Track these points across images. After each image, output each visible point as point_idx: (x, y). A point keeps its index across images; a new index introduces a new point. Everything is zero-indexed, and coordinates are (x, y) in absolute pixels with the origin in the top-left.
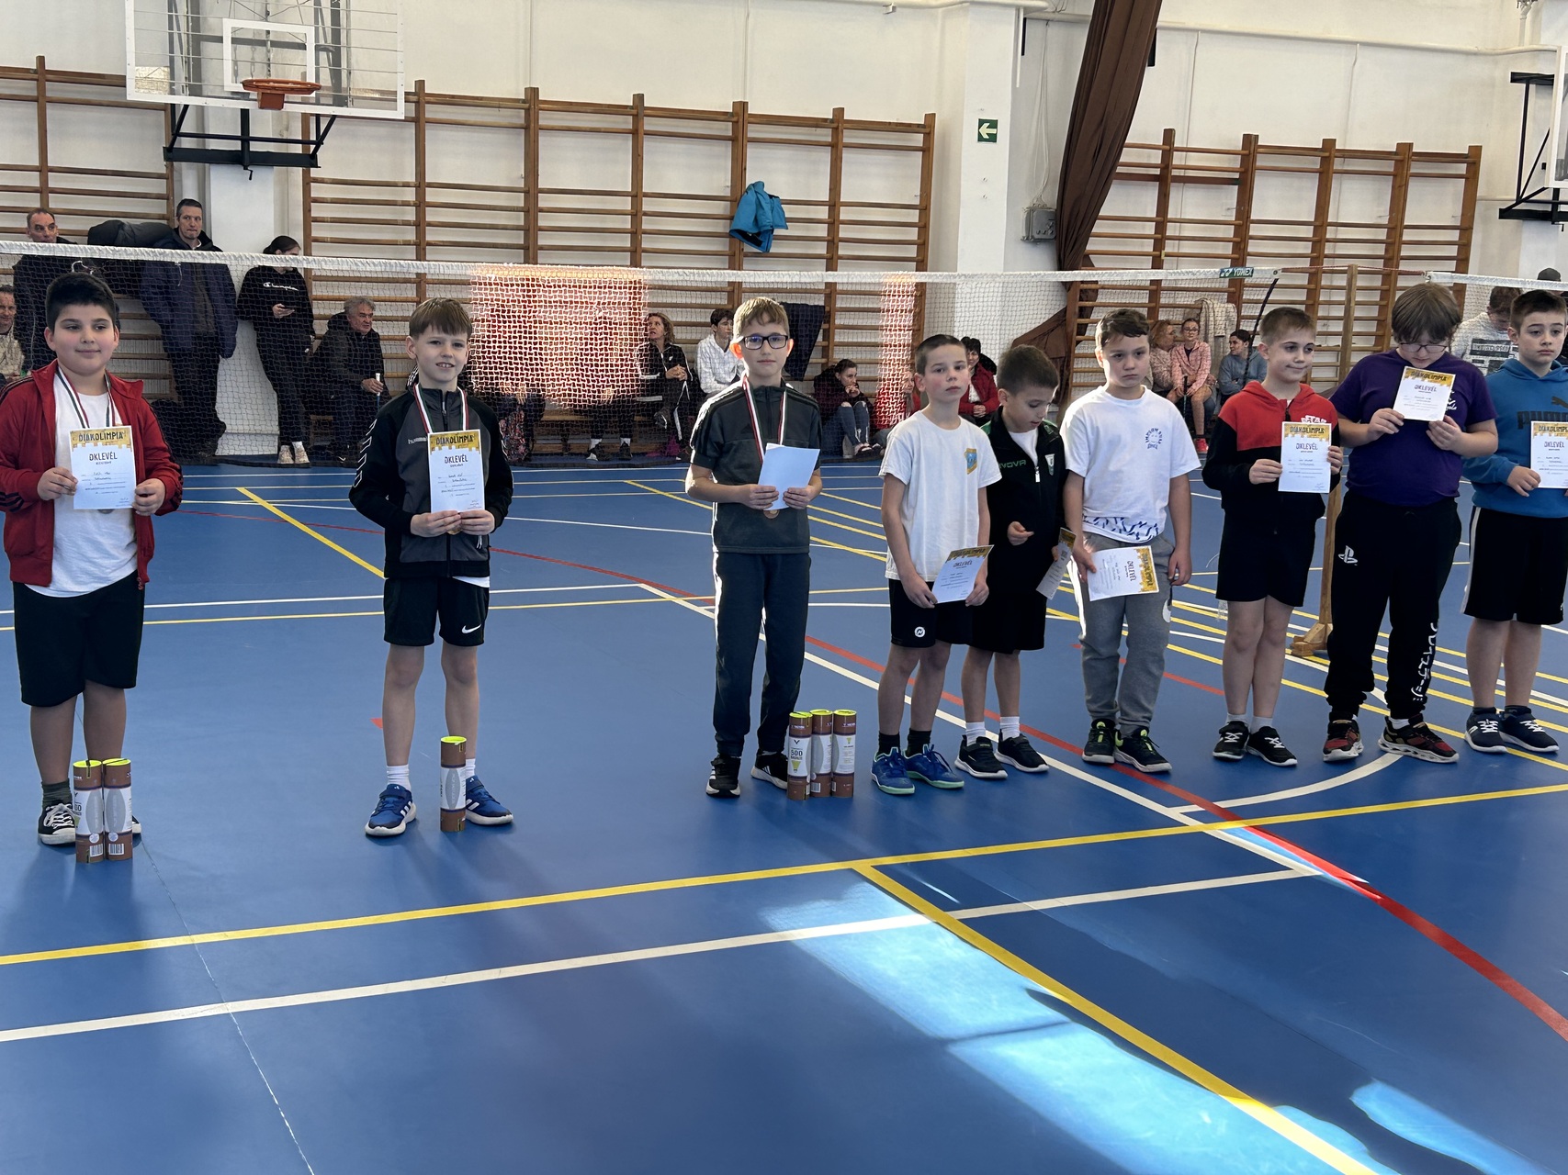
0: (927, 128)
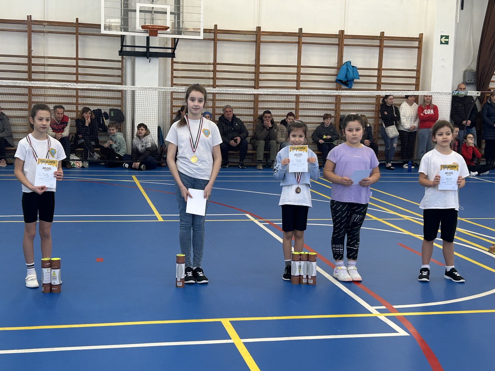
0: (420, 39)
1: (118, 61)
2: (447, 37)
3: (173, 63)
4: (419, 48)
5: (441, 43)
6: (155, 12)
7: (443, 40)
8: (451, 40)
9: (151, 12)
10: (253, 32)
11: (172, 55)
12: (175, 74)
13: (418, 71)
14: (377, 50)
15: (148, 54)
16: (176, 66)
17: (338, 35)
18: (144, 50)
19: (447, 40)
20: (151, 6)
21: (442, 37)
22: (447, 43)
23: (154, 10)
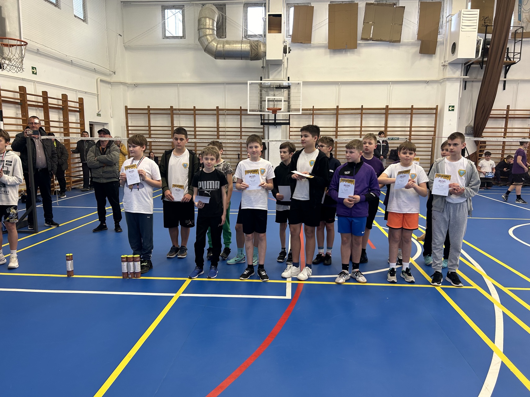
0: (436, 109)
1: (261, 128)
2: (453, 107)
3: (290, 127)
4: (436, 114)
5: (449, 110)
6: (276, 101)
7: (451, 108)
8: (456, 109)
9: (274, 101)
10: (335, 109)
11: (289, 124)
12: (291, 133)
13: (435, 127)
14: (410, 116)
15: (276, 124)
16: (291, 129)
17: (385, 108)
18: (273, 121)
19: (453, 108)
20: (274, 97)
21: (450, 106)
22: (453, 110)
23: (275, 100)
